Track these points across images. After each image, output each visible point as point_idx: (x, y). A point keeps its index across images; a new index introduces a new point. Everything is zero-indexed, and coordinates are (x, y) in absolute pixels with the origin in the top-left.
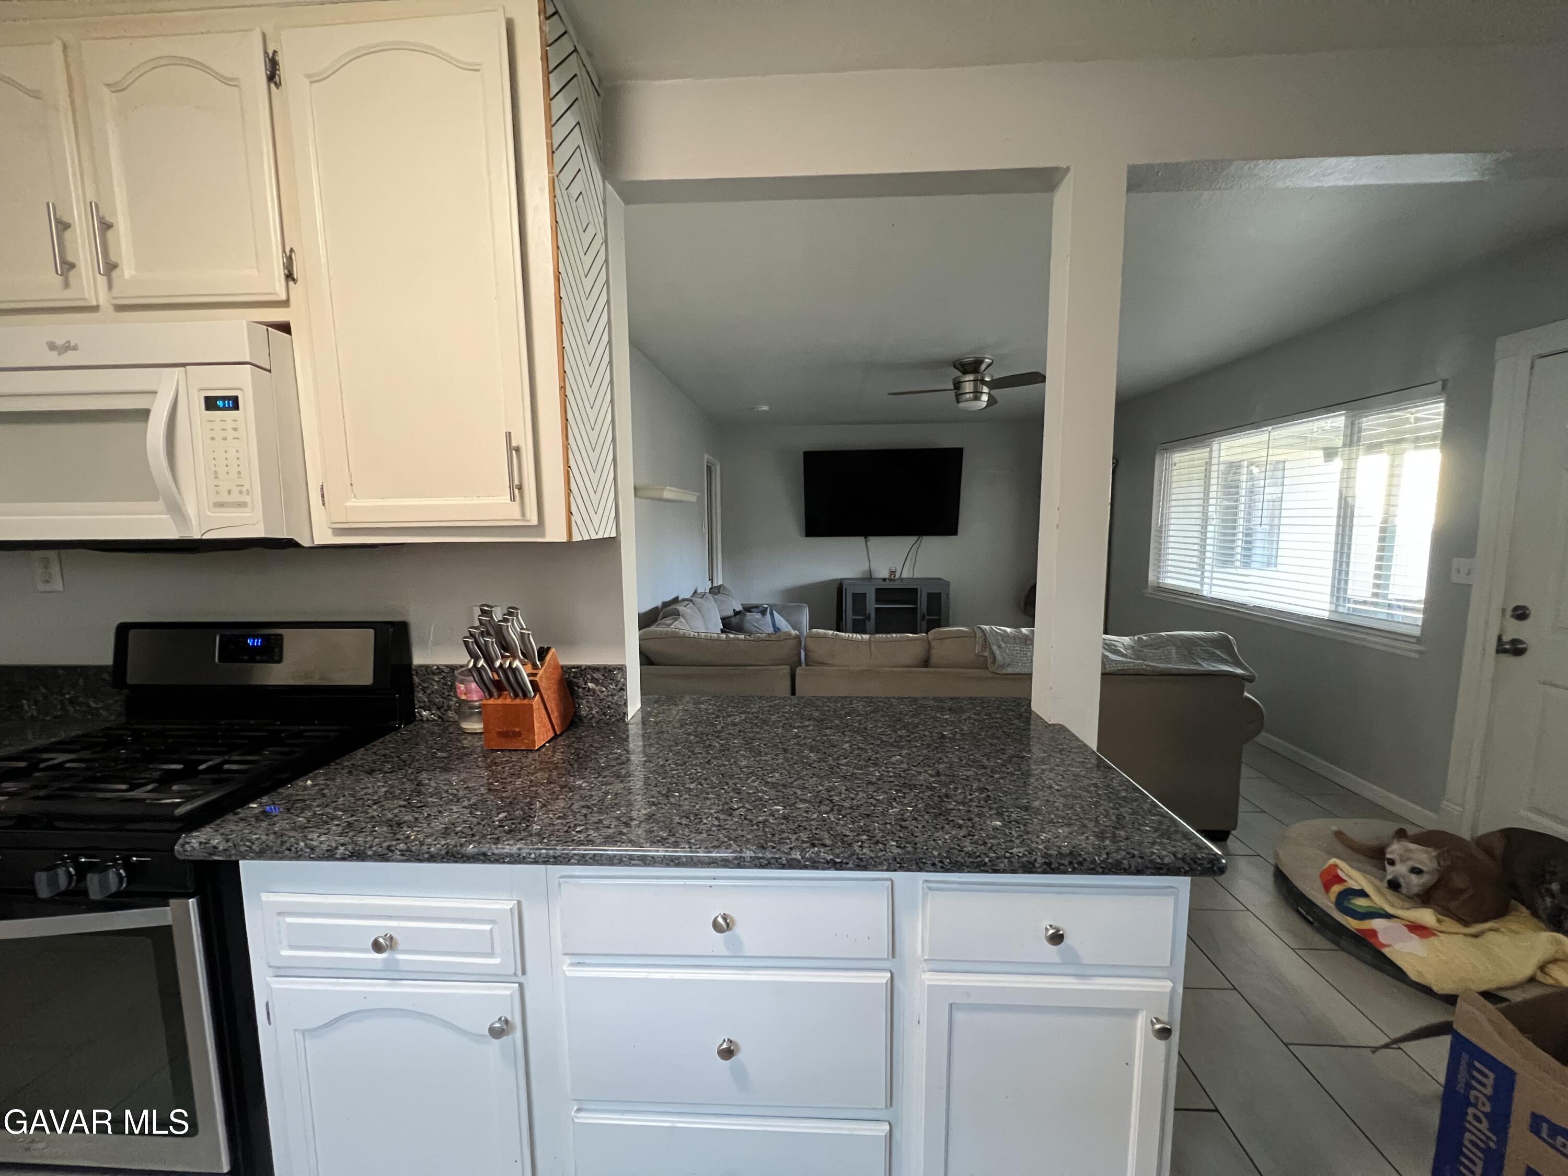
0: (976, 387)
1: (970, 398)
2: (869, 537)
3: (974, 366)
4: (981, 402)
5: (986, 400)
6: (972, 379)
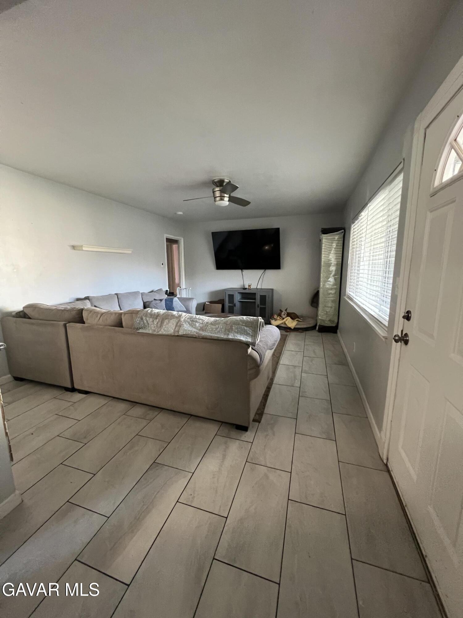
1: (219, 199)
2: (243, 270)
3: (220, 183)
4: (226, 202)
5: (228, 200)
6: (219, 189)
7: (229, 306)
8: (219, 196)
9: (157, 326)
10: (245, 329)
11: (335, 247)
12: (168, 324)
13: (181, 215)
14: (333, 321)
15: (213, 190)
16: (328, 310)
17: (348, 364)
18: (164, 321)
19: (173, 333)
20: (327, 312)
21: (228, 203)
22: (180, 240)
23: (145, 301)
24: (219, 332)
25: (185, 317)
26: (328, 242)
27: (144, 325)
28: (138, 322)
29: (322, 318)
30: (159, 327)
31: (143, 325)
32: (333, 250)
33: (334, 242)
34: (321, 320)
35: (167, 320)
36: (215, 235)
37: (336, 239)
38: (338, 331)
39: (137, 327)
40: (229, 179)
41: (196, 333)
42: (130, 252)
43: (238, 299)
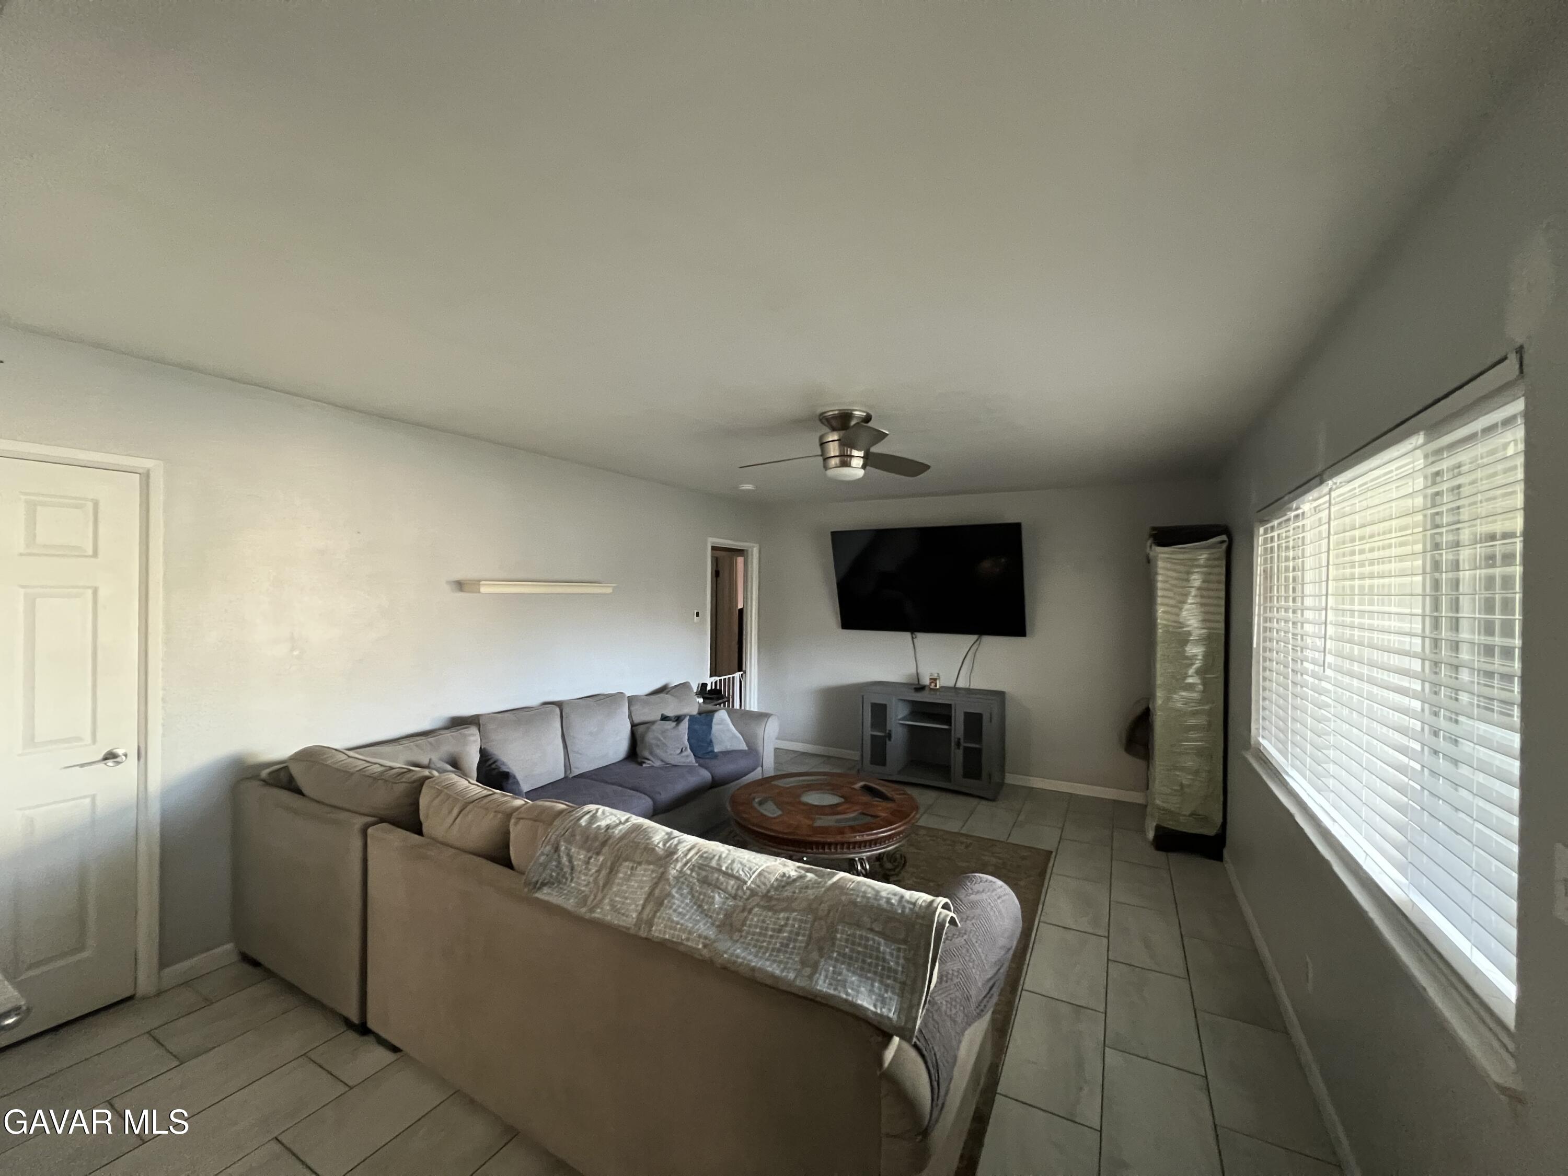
1: (836, 464)
2: (916, 633)
3: (841, 421)
4: (856, 469)
5: (860, 466)
6: (836, 438)
7: (873, 737)
8: (837, 454)
9: (596, 881)
10: (878, 950)
11: (1197, 583)
12: (628, 879)
13: (749, 491)
14: (1205, 820)
15: (821, 438)
16: (1186, 779)
17: (1285, 1027)
18: (621, 865)
19: (635, 925)
20: (1182, 785)
21: (861, 473)
22: (750, 550)
23: (637, 720)
24: (787, 946)
25: (685, 860)
26: (1174, 570)
27: (558, 874)
28: (542, 859)
29: (1165, 805)
30: (601, 888)
31: (554, 874)
32: (1193, 594)
33: (1196, 570)
34: (1164, 809)
35: (627, 863)
36: (839, 538)
37: (1202, 562)
38: (1226, 853)
39: (534, 880)
40: (864, 409)
41: (705, 946)
42: (609, 590)
43: (900, 717)
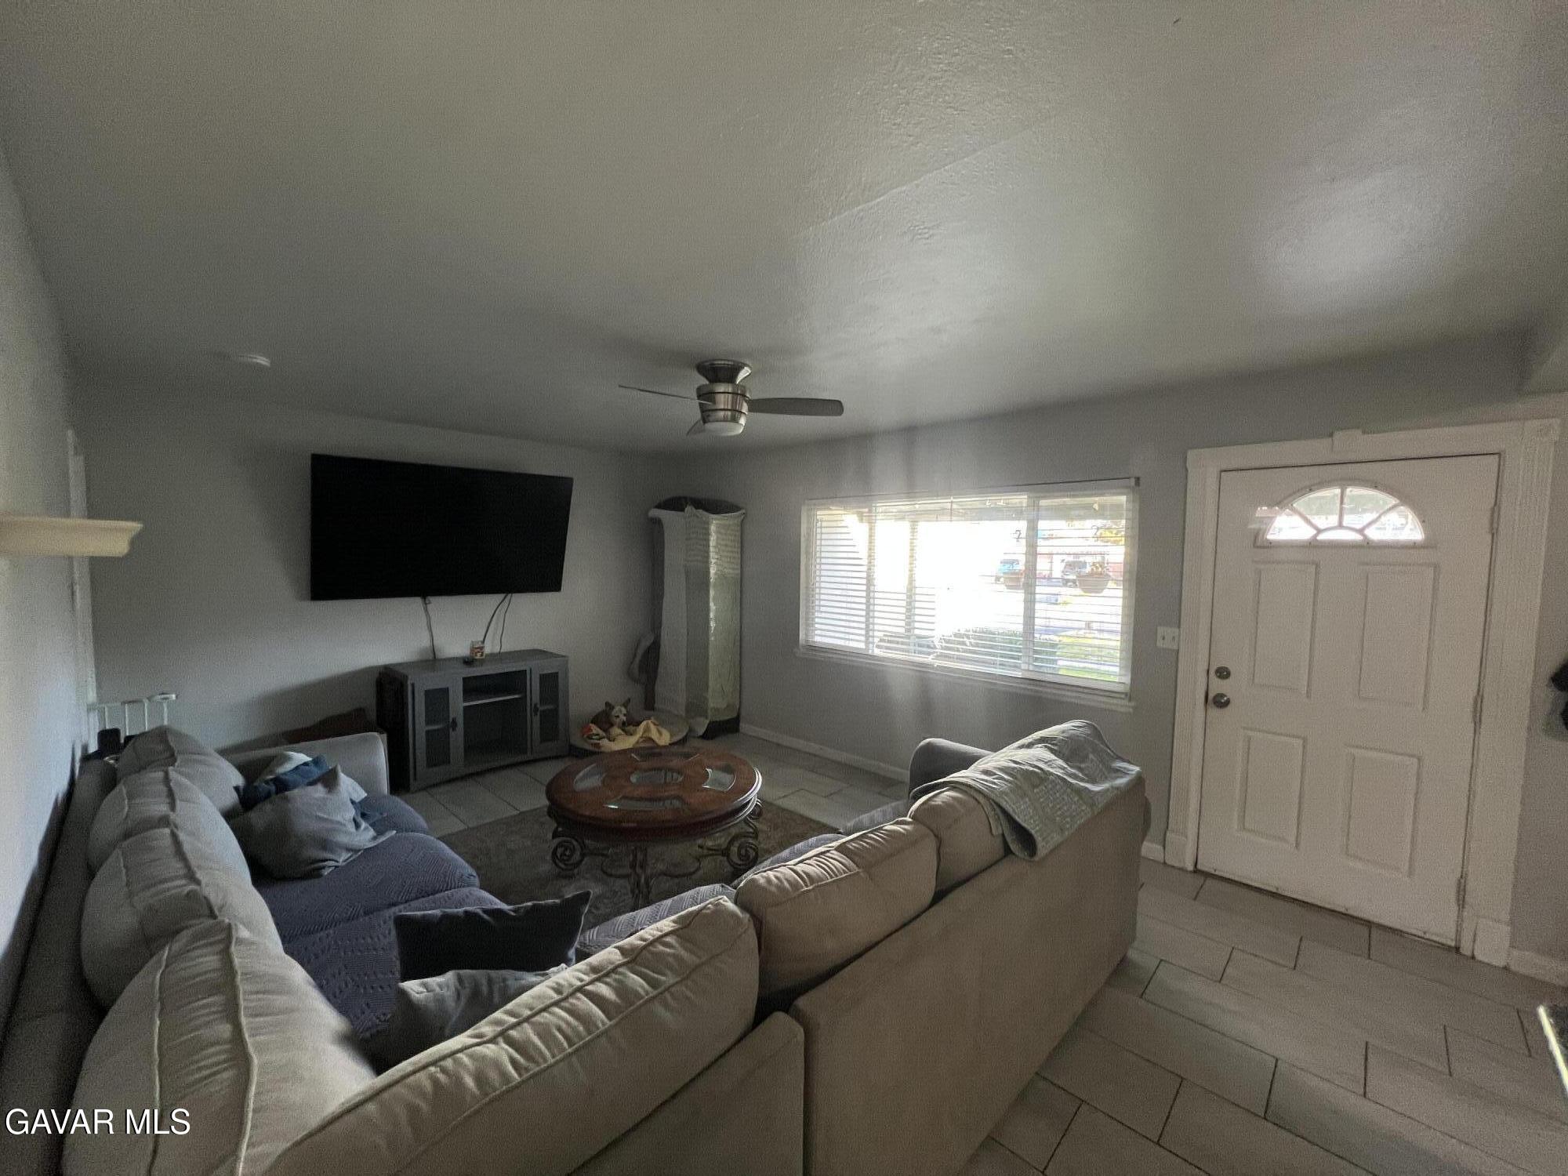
0: (734, 403)
1: (725, 417)
2: (429, 598)
3: (730, 372)
6: (731, 390)
7: (428, 732)
11: (729, 543)
14: (728, 709)
16: (725, 682)
33: (729, 533)
38: (741, 727)
43: (462, 699)
